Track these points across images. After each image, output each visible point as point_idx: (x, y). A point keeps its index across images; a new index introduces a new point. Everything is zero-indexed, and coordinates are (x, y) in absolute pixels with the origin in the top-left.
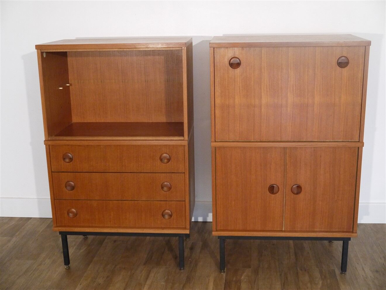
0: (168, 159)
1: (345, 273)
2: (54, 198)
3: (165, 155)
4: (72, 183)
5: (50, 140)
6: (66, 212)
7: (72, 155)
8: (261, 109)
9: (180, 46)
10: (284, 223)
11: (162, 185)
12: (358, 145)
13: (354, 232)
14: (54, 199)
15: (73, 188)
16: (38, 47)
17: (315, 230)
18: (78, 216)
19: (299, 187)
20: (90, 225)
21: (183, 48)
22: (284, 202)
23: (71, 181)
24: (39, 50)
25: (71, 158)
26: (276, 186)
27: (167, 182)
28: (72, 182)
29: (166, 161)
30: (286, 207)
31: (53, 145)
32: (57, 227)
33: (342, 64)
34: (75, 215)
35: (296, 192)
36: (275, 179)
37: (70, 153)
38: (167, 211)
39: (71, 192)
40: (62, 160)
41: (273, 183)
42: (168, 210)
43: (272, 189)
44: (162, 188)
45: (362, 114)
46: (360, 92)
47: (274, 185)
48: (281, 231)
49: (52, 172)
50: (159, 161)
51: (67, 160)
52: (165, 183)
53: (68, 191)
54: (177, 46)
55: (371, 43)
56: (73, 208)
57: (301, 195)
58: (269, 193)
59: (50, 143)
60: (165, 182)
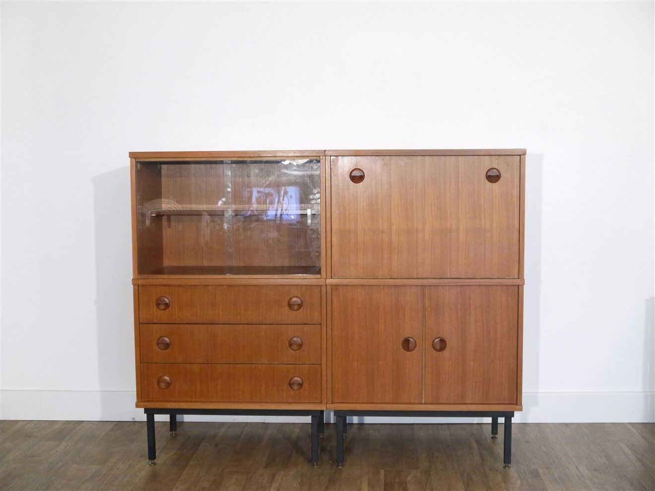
0: (299, 305)
1: (509, 465)
2: (140, 361)
3: (295, 299)
4: (166, 339)
5: (140, 279)
6: (155, 381)
7: (168, 299)
8: (391, 236)
9: (317, 155)
10: (424, 392)
11: (290, 342)
12: (517, 282)
13: (518, 404)
14: (141, 363)
15: (167, 346)
16: (133, 155)
17: (466, 402)
18: (172, 386)
19: (443, 341)
20: (189, 400)
21: (321, 157)
22: (424, 362)
23: (164, 337)
24: (132, 159)
25: (167, 304)
26: (412, 340)
27: (297, 337)
28: (167, 337)
29: (296, 307)
30: (427, 369)
31: (143, 286)
32: (142, 402)
33: (493, 178)
34: (169, 385)
35: (438, 347)
36: (410, 330)
37: (165, 297)
38: (296, 378)
39: (165, 351)
40: (155, 305)
41: (408, 336)
42: (298, 377)
43: (407, 344)
44: (290, 345)
45: (521, 242)
46: (517, 214)
47: (410, 339)
48: (421, 404)
49: (140, 323)
50: (287, 308)
51: (162, 307)
52: (295, 339)
53: (160, 350)
54: (314, 155)
55: (526, 151)
56: (165, 374)
57: (446, 352)
58: (403, 350)
59: (140, 282)
60: (295, 337)
